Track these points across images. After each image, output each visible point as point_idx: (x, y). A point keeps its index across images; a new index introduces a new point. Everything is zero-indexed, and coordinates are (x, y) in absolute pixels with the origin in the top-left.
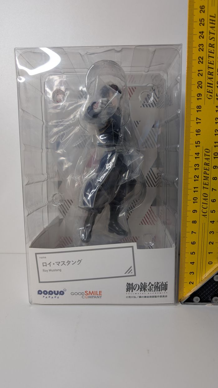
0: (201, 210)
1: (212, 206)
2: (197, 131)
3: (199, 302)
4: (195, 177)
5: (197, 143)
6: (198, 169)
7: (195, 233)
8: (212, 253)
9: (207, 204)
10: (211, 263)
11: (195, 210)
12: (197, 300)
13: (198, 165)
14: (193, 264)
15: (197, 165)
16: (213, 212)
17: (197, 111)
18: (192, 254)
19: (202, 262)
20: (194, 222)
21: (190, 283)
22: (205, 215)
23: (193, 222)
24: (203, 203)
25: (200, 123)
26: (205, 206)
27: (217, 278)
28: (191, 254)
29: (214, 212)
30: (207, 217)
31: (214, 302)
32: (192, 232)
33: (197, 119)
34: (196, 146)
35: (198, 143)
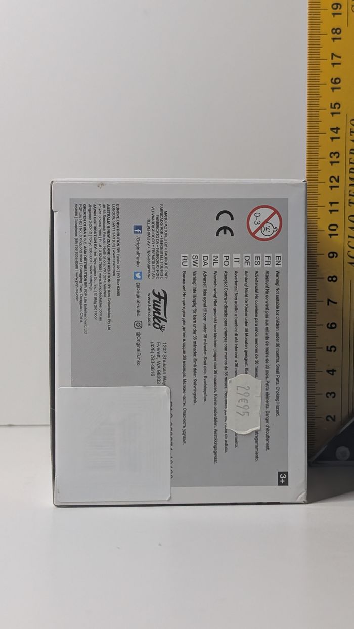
0: (346, 252)
2: (333, 81)
4: (333, 179)
5: (335, 108)
6: (338, 162)
13: (337, 155)
15: (334, 154)
17: (334, 39)
18: (331, 351)
24: (349, 236)
25: (340, 64)
33: (334, 56)
34: (333, 114)
35: (337, 106)
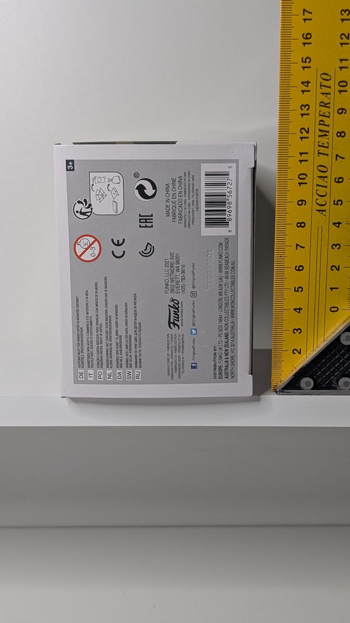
0: (314, 200)
1: (337, 192)
2: (305, 36)
3: (312, 389)
4: (303, 131)
5: (306, 62)
6: (308, 114)
7: (304, 248)
8: (338, 288)
9: (326, 187)
10: (336, 309)
11: (302, 201)
12: (308, 384)
13: (307, 107)
14: (299, 312)
15: (305, 106)
16: (337, 204)
18: (298, 291)
19: (317, 307)
20: (301, 225)
21: (295, 351)
22: (323, 211)
23: (299, 225)
24: (317, 185)
26: (322, 191)
27: (348, 338)
28: (295, 291)
29: (341, 205)
30: (327, 213)
31: (343, 387)
32: (297, 245)
33: (305, 12)
